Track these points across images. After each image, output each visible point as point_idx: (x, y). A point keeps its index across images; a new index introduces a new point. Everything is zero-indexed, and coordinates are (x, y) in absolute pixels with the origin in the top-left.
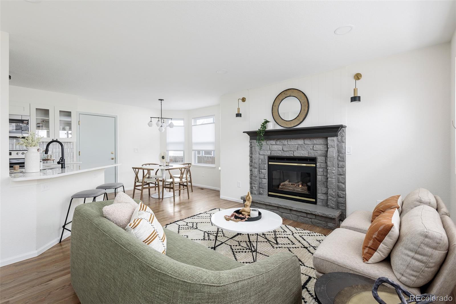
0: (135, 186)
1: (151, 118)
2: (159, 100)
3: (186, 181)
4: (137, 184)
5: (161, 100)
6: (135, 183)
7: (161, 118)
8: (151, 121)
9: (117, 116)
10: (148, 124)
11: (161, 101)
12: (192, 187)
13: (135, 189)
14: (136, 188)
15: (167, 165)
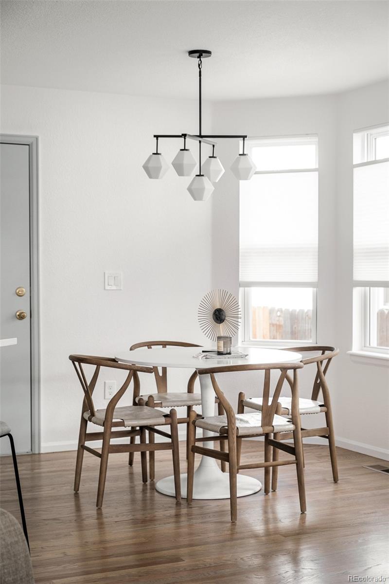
0: (84, 436)
1: (157, 137)
2: (191, 53)
3: (292, 427)
4: (92, 428)
5: (200, 53)
6: (84, 422)
7: (200, 136)
8: (157, 154)
9: (37, 139)
10: (146, 168)
11: (199, 57)
12: (336, 453)
13: (82, 447)
14: (88, 444)
15: (222, 350)
